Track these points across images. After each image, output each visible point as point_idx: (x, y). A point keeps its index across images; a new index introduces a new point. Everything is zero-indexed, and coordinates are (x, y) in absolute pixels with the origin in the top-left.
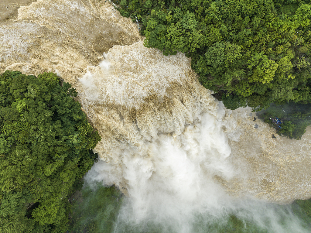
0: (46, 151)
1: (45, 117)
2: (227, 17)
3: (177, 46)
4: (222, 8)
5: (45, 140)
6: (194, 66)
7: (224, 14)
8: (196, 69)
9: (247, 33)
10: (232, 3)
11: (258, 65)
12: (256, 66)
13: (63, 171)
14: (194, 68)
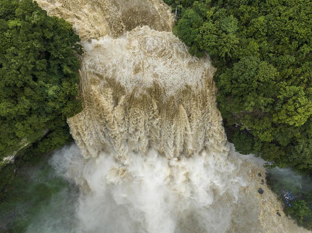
0: (13, 82)
1: (32, 45)
2: (273, 33)
3: (207, 43)
4: (271, 22)
5: (18, 70)
6: (217, 77)
7: (271, 30)
8: (218, 82)
9: (289, 59)
10: (283, 20)
11: (291, 98)
12: (289, 98)
13: (22, 122)
14: (216, 79)
